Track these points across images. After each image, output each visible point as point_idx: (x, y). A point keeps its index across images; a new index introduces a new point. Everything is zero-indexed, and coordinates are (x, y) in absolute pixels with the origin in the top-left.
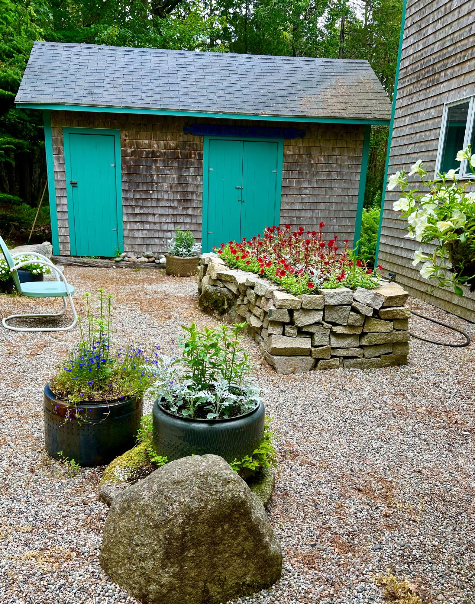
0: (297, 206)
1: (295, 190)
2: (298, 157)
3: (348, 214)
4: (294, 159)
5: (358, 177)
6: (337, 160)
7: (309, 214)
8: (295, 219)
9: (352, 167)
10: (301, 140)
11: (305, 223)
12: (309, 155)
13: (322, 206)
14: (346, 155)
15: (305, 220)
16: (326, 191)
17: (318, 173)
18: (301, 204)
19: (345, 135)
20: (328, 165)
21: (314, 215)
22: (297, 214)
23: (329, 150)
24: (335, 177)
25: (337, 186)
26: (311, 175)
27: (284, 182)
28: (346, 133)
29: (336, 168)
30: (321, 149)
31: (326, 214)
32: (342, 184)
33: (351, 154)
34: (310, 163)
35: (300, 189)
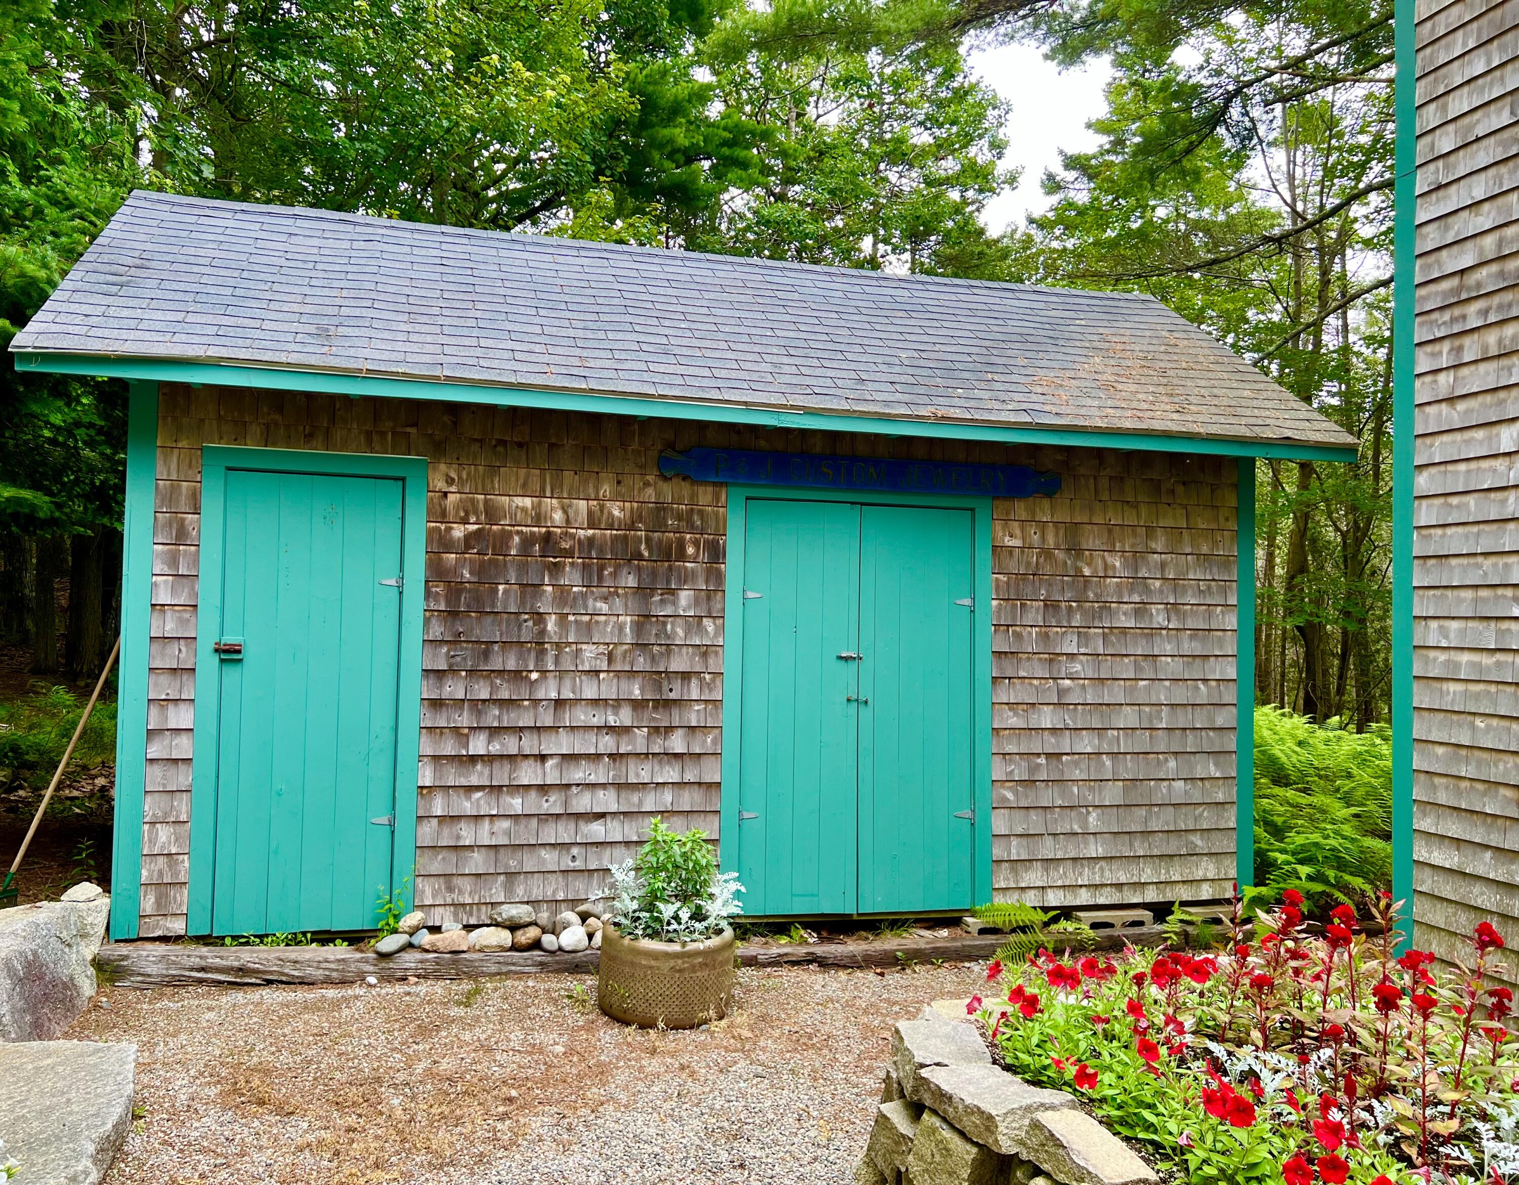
0: (1047, 718)
1: (1036, 664)
2: (1039, 556)
3: (1212, 741)
4: (1028, 564)
5: (1231, 621)
6: (1163, 565)
7: (1087, 744)
8: (1042, 760)
9: (1209, 587)
10: (1046, 503)
11: (1077, 774)
12: (1075, 550)
13: (1128, 717)
14: (1188, 550)
15: (1076, 764)
16: (1136, 665)
17: (1105, 607)
18: (1060, 711)
19: (1180, 489)
20: (1137, 582)
21: (1105, 748)
22: (1051, 744)
23: (1135, 534)
24: (1160, 619)
25: (1169, 648)
26: (1084, 613)
27: (1000, 636)
28: (1184, 484)
29: (1161, 591)
30: (1110, 532)
31: (1143, 742)
32: (1186, 645)
33: (1205, 549)
34: (1079, 574)
35: (1053, 658)
